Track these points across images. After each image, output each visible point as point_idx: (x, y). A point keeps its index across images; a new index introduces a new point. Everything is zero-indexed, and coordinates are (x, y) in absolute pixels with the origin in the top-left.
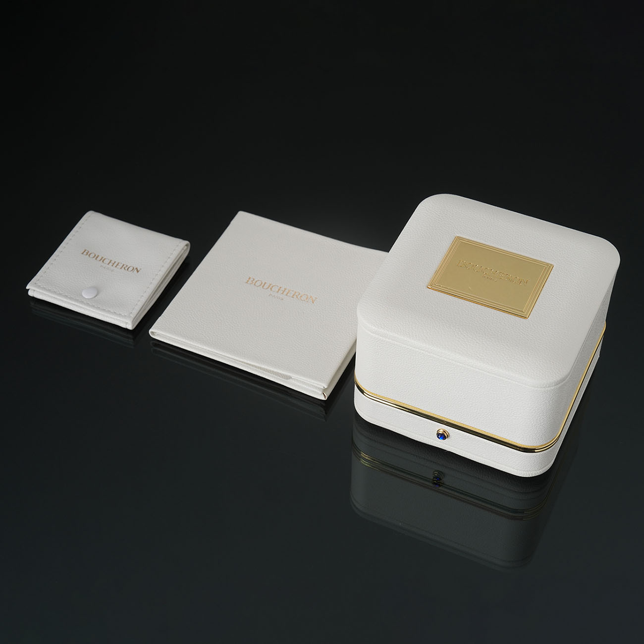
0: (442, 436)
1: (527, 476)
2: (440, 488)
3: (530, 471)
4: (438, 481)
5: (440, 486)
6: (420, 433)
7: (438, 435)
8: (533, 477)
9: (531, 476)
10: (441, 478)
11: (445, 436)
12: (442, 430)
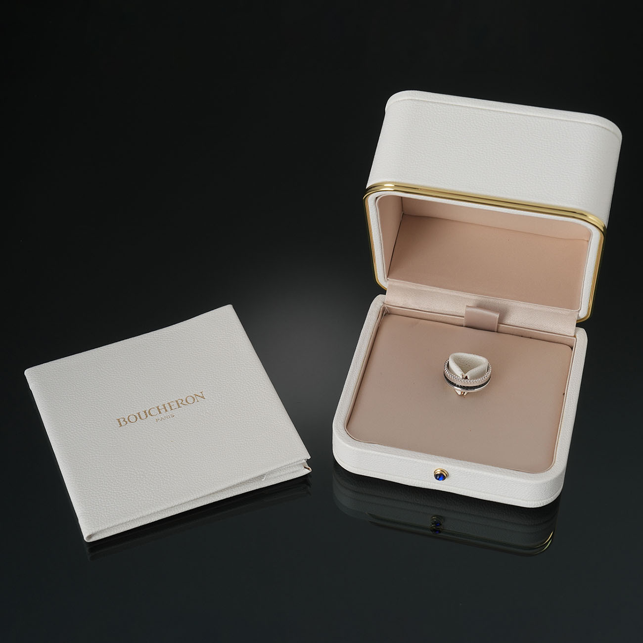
0: (441, 476)
1: (538, 506)
2: (440, 534)
3: (541, 500)
4: (437, 528)
5: (440, 532)
6: (414, 477)
7: (436, 476)
8: (545, 506)
9: (542, 505)
10: (441, 523)
11: (444, 475)
12: (439, 470)
